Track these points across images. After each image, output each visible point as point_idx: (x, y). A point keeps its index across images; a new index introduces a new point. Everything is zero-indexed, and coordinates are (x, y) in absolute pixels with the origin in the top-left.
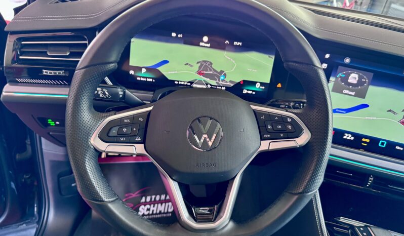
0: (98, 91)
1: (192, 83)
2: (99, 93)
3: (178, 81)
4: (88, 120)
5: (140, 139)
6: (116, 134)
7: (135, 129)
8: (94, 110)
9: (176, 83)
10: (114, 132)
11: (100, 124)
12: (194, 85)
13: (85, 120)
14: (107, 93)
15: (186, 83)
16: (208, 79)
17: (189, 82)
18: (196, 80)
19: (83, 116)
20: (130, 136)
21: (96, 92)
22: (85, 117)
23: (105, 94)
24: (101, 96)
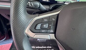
0: (29, 3)
1: (64, 2)
2: (29, 4)
3: (59, 2)
4: (24, 19)
5: (53, 31)
6: (39, 28)
7: (50, 25)
8: (27, 13)
9: (58, 2)
10: (39, 27)
11: (31, 22)
12: (65, 3)
13: (22, 19)
14: (33, 5)
15: (62, 2)
16: (72, 1)
17: (63, 2)
18: (66, 1)
19: (21, 17)
20: (47, 29)
21: (28, 4)
22: (22, 18)
23: (32, 5)
24: (30, 6)
